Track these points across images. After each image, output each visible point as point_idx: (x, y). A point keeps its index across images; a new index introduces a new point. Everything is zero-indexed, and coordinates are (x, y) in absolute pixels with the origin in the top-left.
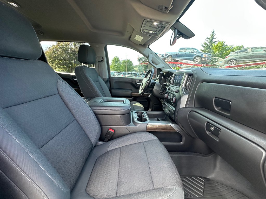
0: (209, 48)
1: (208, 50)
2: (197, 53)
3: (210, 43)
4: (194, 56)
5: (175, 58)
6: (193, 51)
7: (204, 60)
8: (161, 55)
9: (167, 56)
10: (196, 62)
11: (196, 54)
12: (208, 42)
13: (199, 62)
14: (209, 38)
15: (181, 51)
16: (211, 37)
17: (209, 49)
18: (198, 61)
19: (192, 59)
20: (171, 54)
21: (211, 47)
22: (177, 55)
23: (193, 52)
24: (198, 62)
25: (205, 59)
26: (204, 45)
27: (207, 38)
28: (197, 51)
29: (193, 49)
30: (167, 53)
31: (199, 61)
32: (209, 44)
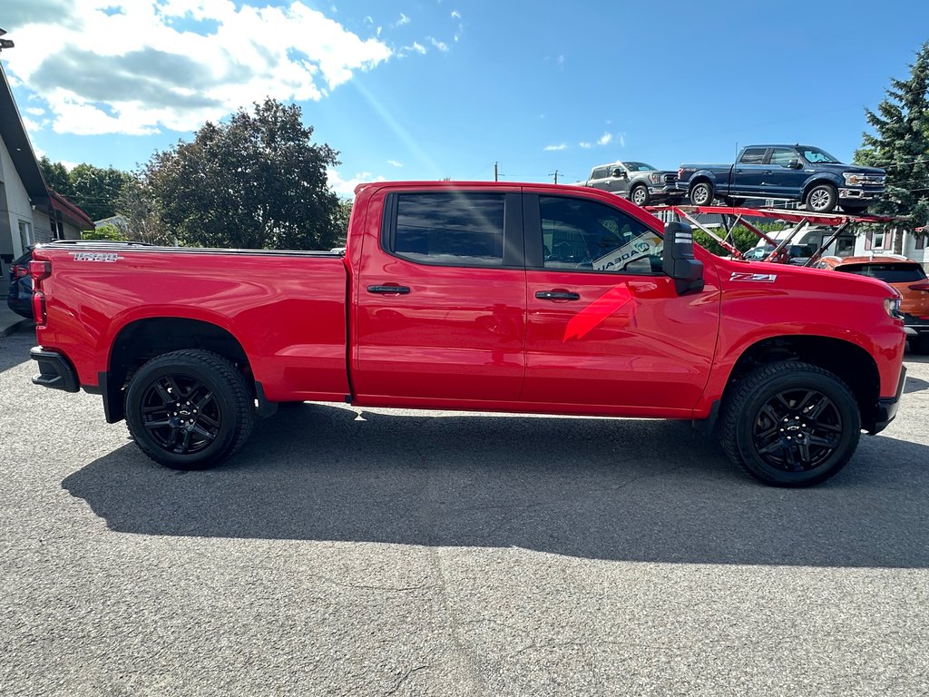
0: (910, 130)
1: (903, 138)
2: (820, 168)
3: (911, 104)
4: (808, 181)
5: (724, 188)
6: (800, 162)
7: (848, 196)
8: (662, 177)
9: (691, 179)
10: (817, 208)
11: (816, 173)
12: (904, 103)
13: (826, 205)
14: (905, 85)
15: (751, 157)
16: (917, 76)
17: (907, 137)
18: (823, 204)
19: (798, 192)
20: (707, 173)
21: (916, 125)
22: (730, 177)
23: (800, 166)
24: (822, 208)
25: (853, 193)
26: (884, 119)
27: (894, 86)
28: (820, 157)
29: (801, 150)
30: (688, 170)
31: (828, 201)
32: (905, 112)
